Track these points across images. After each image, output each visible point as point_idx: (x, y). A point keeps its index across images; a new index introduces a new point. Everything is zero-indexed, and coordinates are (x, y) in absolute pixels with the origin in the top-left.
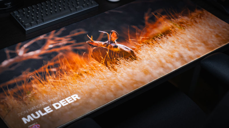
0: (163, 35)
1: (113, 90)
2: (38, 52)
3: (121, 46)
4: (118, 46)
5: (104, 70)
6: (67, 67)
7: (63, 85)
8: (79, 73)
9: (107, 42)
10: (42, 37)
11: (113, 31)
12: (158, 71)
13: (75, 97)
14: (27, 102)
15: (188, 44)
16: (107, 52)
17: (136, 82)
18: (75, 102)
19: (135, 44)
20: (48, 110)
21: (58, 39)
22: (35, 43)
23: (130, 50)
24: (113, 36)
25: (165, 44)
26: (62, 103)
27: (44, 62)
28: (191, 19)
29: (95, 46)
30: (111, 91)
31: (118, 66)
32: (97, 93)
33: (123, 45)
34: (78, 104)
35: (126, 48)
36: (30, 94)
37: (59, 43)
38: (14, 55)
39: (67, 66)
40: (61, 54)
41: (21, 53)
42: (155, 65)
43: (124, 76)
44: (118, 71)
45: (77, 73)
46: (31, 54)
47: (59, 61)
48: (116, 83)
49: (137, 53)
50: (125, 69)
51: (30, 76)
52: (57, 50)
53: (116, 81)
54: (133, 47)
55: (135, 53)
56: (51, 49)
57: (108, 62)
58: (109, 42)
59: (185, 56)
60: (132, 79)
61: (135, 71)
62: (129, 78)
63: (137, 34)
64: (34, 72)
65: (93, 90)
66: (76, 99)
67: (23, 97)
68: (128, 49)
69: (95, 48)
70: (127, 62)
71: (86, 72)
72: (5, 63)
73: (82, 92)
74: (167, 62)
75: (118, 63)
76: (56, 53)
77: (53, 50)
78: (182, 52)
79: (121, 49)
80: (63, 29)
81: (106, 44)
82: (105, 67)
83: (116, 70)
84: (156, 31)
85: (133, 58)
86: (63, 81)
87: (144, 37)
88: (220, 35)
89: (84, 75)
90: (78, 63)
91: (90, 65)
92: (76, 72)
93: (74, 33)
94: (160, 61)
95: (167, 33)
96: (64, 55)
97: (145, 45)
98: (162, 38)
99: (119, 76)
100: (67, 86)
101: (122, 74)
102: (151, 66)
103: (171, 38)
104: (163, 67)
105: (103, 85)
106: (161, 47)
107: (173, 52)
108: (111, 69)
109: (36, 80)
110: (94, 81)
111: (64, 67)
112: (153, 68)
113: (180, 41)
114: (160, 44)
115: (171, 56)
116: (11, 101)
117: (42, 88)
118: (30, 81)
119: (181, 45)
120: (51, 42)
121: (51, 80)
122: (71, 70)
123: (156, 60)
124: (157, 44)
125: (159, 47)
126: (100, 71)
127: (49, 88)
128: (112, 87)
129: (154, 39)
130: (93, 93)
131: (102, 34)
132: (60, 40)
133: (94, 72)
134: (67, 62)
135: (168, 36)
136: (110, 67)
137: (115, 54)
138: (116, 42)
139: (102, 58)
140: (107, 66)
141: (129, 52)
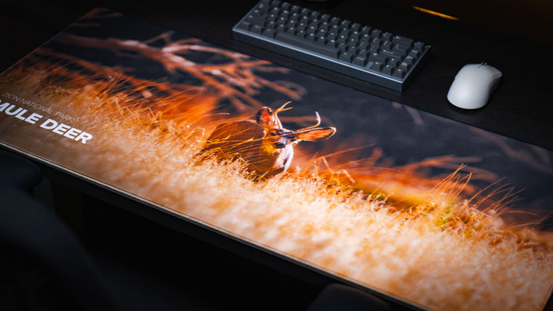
0: (383, 202)
1: (134, 175)
2: (188, 65)
3: (288, 151)
4: (283, 149)
5: (187, 150)
6: (165, 107)
7: (111, 116)
8: (159, 123)
10: (237, 56)
12: (235, 220)
13: (85, 137)
14: (42, 92)
15: (380, 247)
16: (252, 140)
17: (179, 200)
18: (73, 141)
19: (313, 168)
20: (33, 118)
21: (247, 73)
23: (282, 166)
24: (316, 134)
25: (349, 212)
26: (58, 128)
27: (165, 78)
28: (499, 233)
29: (258, 120)
30: (128, 174)
31: (216, 163)
32: (111, 158)
34: (68, 144)
35: (285, 161)
36: (64, 90)
37: (234, 77)
38: (162, 44)
39: (168, 105)
40: (202, 89)
41: (168, 50)
42: (255, 212)
43: (186, 179)
44: (198, 167)
45: (157, 122)
46: (179, 60)
47: (176, 93)
48: (156, 173)
49: (281, 179)
50: (211, 174)
51: (113, 76)
52: (211, 82)
53: (163, 174)
54: (298, 168)
55: (279, 176)
56: (209, 74)
57: (219, 148)
59: (328, 251)
60: (182, 192)
61: (215, 190)
62: (184, 186)
63: (354, 163)
64: (124, 77)
65: (117, 151)
66: (81, 140)
67: (52, 85)
68: (285, 163)
69: (254, 121)
70: (237, 172)
71: (165, 130)
72: (131, 43)
73: (104, 141)
74: (281, 228)
75: (223, 162)
76: (199, 82)
77: (206, 78)
78: (339, 243)
79: (277, 154)
80: (283, 70)
82: (198, 149)
83: (198, 164)
84: (393, 189)
85: (258, 177)
86: (122, 112)
87: (348, 176)
88: (476, 297)
89: (157, 130)
90: (189, 115)
91: (190, 130)
92: (158, 119)
93: (281, 85)
94: (276, 217)
95: (397, 205)
96: (200, 93)
97: (320, 184)
98: (371, 201)
99: (181, 173)
100: (111, 120)
101: (194, 175)
102: (247, 207)
103: (382, 216)
104: (258, 225)
105: (139, 159)
106: (331, 208)
107: (328, 229)
108: (198, 157)
109: (105, 85)
110: (144, 146)
111: (162, 103)
112: (245, 211)
113: (384, 231)
114: (343, 204)
115: (309, 230)
116: (37, 77)
117: (89, 96)
118: (98, 79)
119: (368, 236)
120: (230, 69)
121: (115, 99)
122: (160, 113)
123: (276, 210)
124: (341, 199)
125: (329, 204)
126: (182, 145)
127: (93, 104)
128: (143, 172)
129: (356, 190)
130: (107, 155)
131: (310, 119)
132: (244, 77)
133: (175, 140)
134: (181, 103)
135: (386, 209)
136: (205, 154)
137: (252, 151)
138: (296, 142)
139: (227, 138)
140: (203, 151)
141: (274, 167)
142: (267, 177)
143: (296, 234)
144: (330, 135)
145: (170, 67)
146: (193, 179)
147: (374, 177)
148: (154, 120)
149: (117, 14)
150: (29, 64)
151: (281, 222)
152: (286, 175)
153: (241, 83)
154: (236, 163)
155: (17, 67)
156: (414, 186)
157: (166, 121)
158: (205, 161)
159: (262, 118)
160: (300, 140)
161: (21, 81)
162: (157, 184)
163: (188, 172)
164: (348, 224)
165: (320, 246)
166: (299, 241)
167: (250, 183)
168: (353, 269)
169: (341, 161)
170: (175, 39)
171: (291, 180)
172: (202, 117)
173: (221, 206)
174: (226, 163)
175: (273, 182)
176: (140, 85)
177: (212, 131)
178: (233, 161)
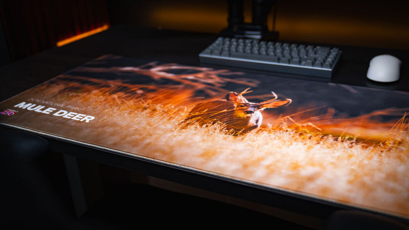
0: (354, 141)
1: (128, 139)
2: (170, 75)
3: (257, 115)
4: (253, 114)
5: (174, 120)
6: (153, 98)
12: (223, 164)
13: (88, 119)
14: (59, 96)
17: (170, 153)
18: (77, 121)
19: (281, 124)
20: (48, 111)
21: (213, 76)
23: (255, 124)
24: (277, 104)
25: (327, 151)
26: (67, 115)
27: (153, 83)
29: (228, 99)
30: (123, 139)
31: (198, 127)
32: (109, 130)
34: (74, 124)
36: (75, 94)
37: (204, 79)
38: (151, 67)
39: (156, 96)
40: (181, 86)
41: (157, 69)
42: (241, 157)
43: (174, 139)
44: (183, 130)
45: (147, 106)
47: (162, 90)
48: (148, 137)
49: (257, 132)
50: (195, 134)
51: (114, 85)
52: (188, 82)
53: (154, 137)
56: (186, 79)
57: (199, 117)
59: (320, 182)
60: (172, 147)
61: (201, 144)
62: (172, 143)
63: (315, 118)
64: (123, 84)
66: (85, 120)
67: (67, 92)
68: (257, 122)
70: (218, 131)
71: (155, 110)
72: (128, 69)
73: (104, 120)
74: (268, 167)
76: (178, 83)
77: (183, 81)
78: (328, 175)
80: (239, 73)
82: (182, 119)
83: (182, 128)
84: (356, 132)
85: (236, 133)
86: (119, 103)
87: (314, 126)
89: (148, 111)
90: (173, 100)
91: (174, 108)
93: (241, 80)
94: (262, 159)
96: (180, 89)
97: (292, 133)
98: (342, 141)
99: (169, 134)
100: (111, 107)
101: (180, 135)
102: (232, 154)
103: (357, 150)
104: (245, 166)
105: (133, 129)
106: (308, 149)
107: (313, 165)
108: (183, 124)
109: (108, 89)
110: (137, 120)
111: (151, 95)
112: (231, 157)
113: (366, 162)
114: (318, 145)
115: (295, 167)
116: (56, 89)
117: (95, 96)
118: (103, 87)
119: (353, 167)
120: (200, 75)
121: (115, 96)
122: (150, 101)
123: (258, 154)
124: (315, 142)
125: (306, 147)
126: (168, 118)
127: (98, 99)
128: (137, 137)
129: (326, 135)
130: (106, 127)
131: (269, 96)
132: (212, 78)
133: (163, 115)
134: (165, 94)
135: (359, 146)
136: (188, 122)
137: (228, 117)
138: (262, 109)
139: (205, 111)
140: (187, 120)
141: (249, 125)
142: (245, 132)
143: (284, 171)
144: (287, 104)
145: (156, 78)
146: (180, 138)
147: (336, 125)
148: (145, 105)
149: (119, 57)
150: (53, 83)
151: (266, 162)
152: (260, 130)
153: (210, 81)
154: (216, 125)
155: (43, 85)
156: (374, 128)
157: (155, 105)
158: (189, 126)
159: (230, 98)
160: (265, 108)
161: (44, 92)
162: (148, 144)
163: (175, 134)
164: (329, 159)
165: (311, 179)
166: (289, 176)
167: (231, 137)
168: (352, 195)
169: (305, 117)
170: (158, 65)
171: (265, 133)
172: (183, 101)
173: (208, 155)
174: (207, 126)
175: (250, 135)
176: (133, 88)
177: (192, 108)
178: (213, 124)
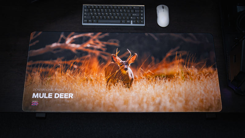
0: (165, 78)
1: (95, 103)
2: (78, 46)
3: (130, 71)
4: (128, 70)
5: (103, 85)
6: (84, 70)
7: (72, 82)
8: (87, 78)
9: (124, 62)
10: (89, 34)
11: (136, 54)
12: (133, 106)
13: (71, 95)
14: (44, 83)
15: (174, 96)
16: (117, 71)
17: (113, 107)
18: (68, 99)
19: (140, 74)
20: (50, 96)
21: (97, 41)
22: (81, 38)
23: (132, 78)
24: (133, 59)
25: (159, 87)
26: (61, 96)
27: (76, 56)
28: (198, 74)
29: (114, 61)
30: (94, 104)
31: (114, 86)
32: (85, 100)
33: (131, 71)
34: (68, 101)
35: (131, 75)
36: (50, 78)
37: (95, 45)
38: (63, 41)
39: (85, 68)
40: (89, 56)
41: (68, 41)
42: (136, 100)
43: (111, 97)
44: (110, 91)
45: (86, 78)
46: (73, 45)
47: (83, 62)
48: (101, 99)
49: (135, 83)
50: (115, 91)
51: (60, 64)
52: (90, 51)
53: (103, 98)
54: (136, 76)
55: (133, 82)
56: (87, 48)
57: (111, 79)
58: (125, 62)
59: (162, 104)
60: (113, 103)
61: (120, 97)
62: (111, 100)
63: (149, 66)
64: (64, 62)
65: (84, 96)
66: (70, 97)
67: (44, 78)
68: (132, 76)
69: (113, 62)
70: (122, 87)
71: (91, 80)
72: (54, 45)
73: (77, 94)
74: (146, 102)
75: (115, 84)
76: (87, 53)
77: (87, 50)
78: (163, 100)
79: (127, 73)
80: (107, 34)
81: (123, 62)
82: (105, 83)
83: (109, 89)
84: (164, 71)
85: (128, 85)
86: (74, 79)
87: (151, 72)
88: (205, 101)
89: (89, 81)
90: (93, 69)
91: (98, 76)
92: (86, 76)
93: (110, 42)
94: (143, 99)
95: (169, 77)
96: (90, 58)
97: (146, 79)
98: (162, 79)
99: (107, 96)
100: (73, 84)
101: (111, 94)
102: (133, 100)
103: (168, 83)
104: (140, 104)
105: (92, 96)
106: (154, 87)
107: (157, 96)
108: (108, 86)
109: (60, 69)
110: (90, 90)
111: (82, 68)
112: (133, 101)
113: (171, 89)
114: (156, 84)
115: (154, 99)
116: (37, 77)
117: (59, 77)
118: (57, 67)
119: (169, 93)
120: (91, 42)
121: (68, 74)
122: (85, 73)
123: (141, 96)
124: (154, 82)
125: (153, 86)
126: (100, 84)
127: (63, 79)
128: (97, 101)
129: (156, 77)
130: (82, 99)
132: (98, 44)
133: (97, 83)
134: (88, 65)
135: (167, 80)
136: (109, 84)
137: (120, 76)
138: (129, 65)
139: (110, 74)
140: (107, 83)
141: (130, 79)
142: (131, 84)
143: (151, 103)
144: (136, 57)
145: (73, 50)
146: (112, 96)
147: (157, 69)
148: (85, 77)
149: (40, 33)
150: (31, 72)
151: (145, 100)
152: (135, 80)
153: (99, 47)
155: (27, 75)
156: (169, 67)
157: (89, 76)
158: (111, 87)
159: (114, 60)
160: (130, 64)
161: (34, 81)
162: (104, 103)
163: (109, 94)
164: (162, 92)
165: (160, 104)
166: (154, 105)
167: (128, 89)
168: (172, 107)
169: (145, 67)
171: (137, 82)
172: (98, 69)
173: (126, 102)
174: (117, 85)
175: (133, 85)
176: (70, 63)
177: (104, 73)
178: (118, 83)
